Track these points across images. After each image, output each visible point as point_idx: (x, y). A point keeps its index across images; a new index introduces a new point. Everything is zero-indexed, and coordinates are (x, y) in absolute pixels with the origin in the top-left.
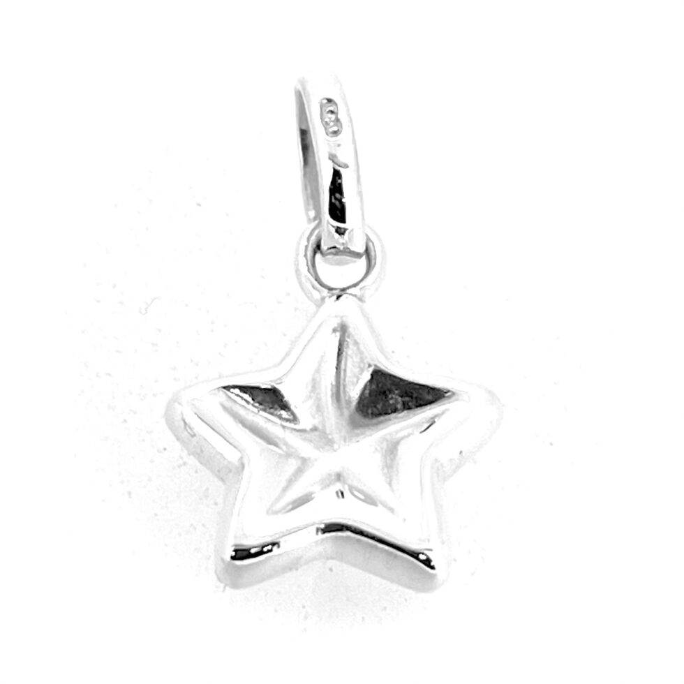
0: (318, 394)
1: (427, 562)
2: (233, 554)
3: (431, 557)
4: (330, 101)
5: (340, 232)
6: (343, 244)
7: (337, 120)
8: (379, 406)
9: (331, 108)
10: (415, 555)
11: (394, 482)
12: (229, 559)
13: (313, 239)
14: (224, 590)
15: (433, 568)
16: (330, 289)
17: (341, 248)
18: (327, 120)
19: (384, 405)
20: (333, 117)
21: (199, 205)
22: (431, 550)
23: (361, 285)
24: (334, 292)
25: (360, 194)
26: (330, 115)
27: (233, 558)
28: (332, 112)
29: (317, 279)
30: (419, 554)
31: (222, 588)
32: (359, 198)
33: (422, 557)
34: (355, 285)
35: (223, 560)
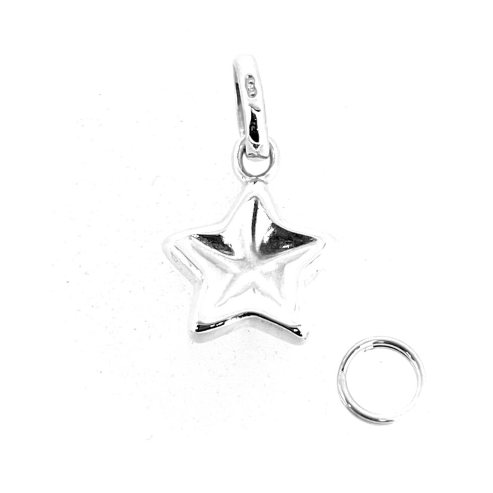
0: (243, 238)
1: (298, 333)
2: (197, 328)
3: (301, 330)
4: (250, 76)
5: (256, 146)
6: (257, 152)
7: (254, 88)
8: (275, 245)
9: (251, 81)
10: (291, 329)
11: (282, 288)
12: (195, 331)
13: (242, 147)
14: (192, 343)
15: (301, 336)
16: (251, 176)
17: (256, 154)
18: (249, 87)
19: (277, 244)
20: (252, 86)
21: (181, 121)
22: (300, 325)
23: (267, 174)
24: (253, 178)
25: (266, 129)
26: (250, 85)
27: (197, 331)
28: (251, 83)
29: (243, 170)
30: (294, 328)
31: (191, 342)
32: (266, 131)
33: (295, 330)
34: (263, 175)
35: (192, 332)
